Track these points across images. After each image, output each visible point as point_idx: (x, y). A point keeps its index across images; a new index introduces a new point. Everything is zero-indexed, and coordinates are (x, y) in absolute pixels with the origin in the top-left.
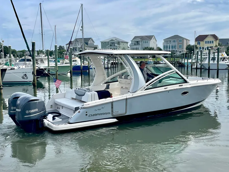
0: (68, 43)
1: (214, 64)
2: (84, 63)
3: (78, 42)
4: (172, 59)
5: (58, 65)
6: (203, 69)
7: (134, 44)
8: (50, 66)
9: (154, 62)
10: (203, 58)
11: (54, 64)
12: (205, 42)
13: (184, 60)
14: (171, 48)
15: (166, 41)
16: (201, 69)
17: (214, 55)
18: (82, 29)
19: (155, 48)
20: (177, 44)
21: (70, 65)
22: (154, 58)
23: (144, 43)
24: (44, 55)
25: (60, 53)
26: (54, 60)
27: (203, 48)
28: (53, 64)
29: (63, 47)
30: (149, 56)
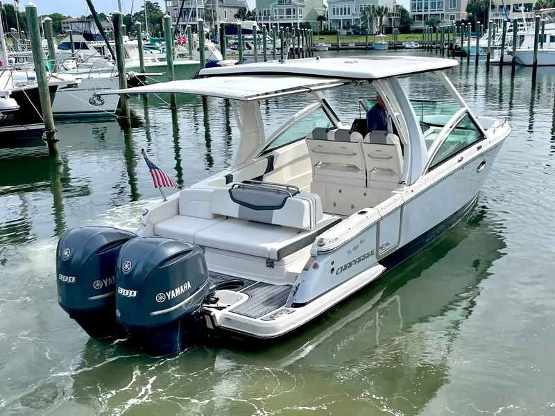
4: (434, 35)
9: (390, 44)
14: (429, 9)
19: (392, 8)
22: (389, 35)
25: (149, 20)
27: (508, 7)
29: (157, 6)
30: (376, 30)
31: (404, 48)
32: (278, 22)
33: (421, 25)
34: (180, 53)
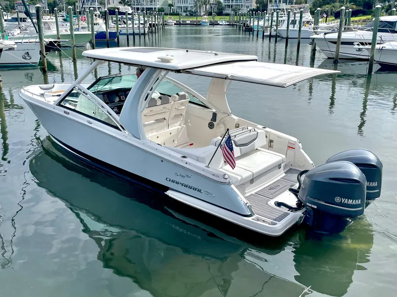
1: (295, 30)
4: (236, 17)
9: (211, 22)
10: (279, 20)
13: (254, 21)
14: (234, 1)
22: (210, 16)
30: (202, 14)
31: (219, 24)
32: (145, 7)
33: (228, 11)
34: (82, 26)
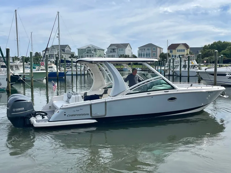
0: (45, 49)
1: (186, 71)
2: (61, 70)
3: (55, 48)
5: (33, 72)
6: (175, 75)
7: (111, 52)
8: (25, 72)
10: (175, 65)
11: (30, 71)
12: (177, 50)
13: (158, 67)
14: (145, 56)
15: (141, 49)
16: (173, 76)
17: (185, 63)
18: (58, 36)
19: (131, 56)
20: (151, 52)
21: (45, 71)
23: (120, 50)
24: (19, 62)
25: (36, 59)
26: (29, 66)
27: (175, 56)
28: (28, 71)
29: (40, 54)
